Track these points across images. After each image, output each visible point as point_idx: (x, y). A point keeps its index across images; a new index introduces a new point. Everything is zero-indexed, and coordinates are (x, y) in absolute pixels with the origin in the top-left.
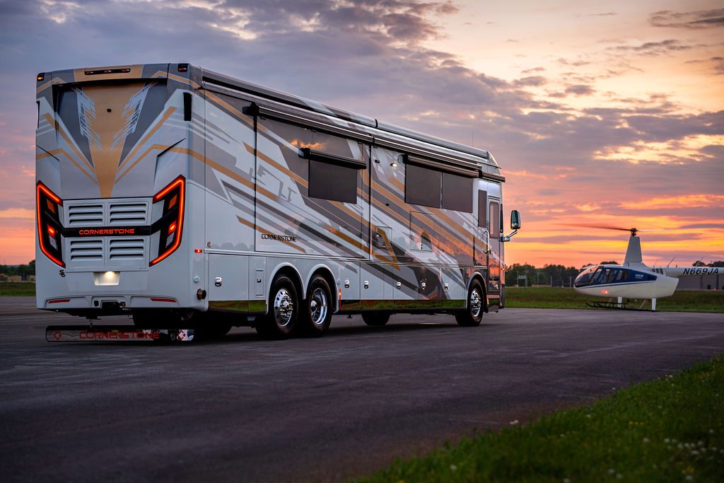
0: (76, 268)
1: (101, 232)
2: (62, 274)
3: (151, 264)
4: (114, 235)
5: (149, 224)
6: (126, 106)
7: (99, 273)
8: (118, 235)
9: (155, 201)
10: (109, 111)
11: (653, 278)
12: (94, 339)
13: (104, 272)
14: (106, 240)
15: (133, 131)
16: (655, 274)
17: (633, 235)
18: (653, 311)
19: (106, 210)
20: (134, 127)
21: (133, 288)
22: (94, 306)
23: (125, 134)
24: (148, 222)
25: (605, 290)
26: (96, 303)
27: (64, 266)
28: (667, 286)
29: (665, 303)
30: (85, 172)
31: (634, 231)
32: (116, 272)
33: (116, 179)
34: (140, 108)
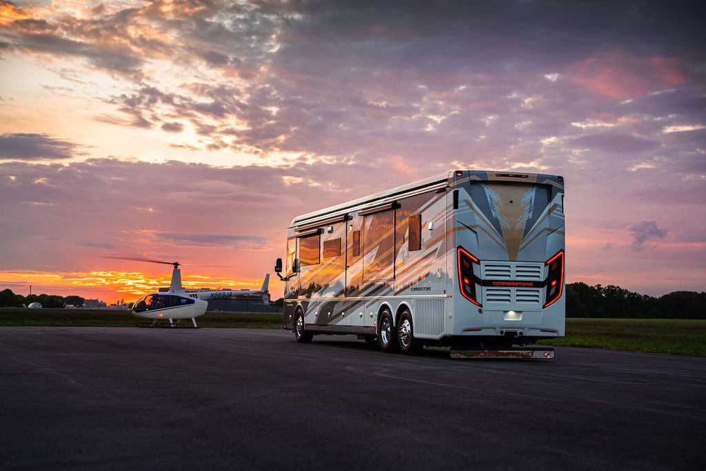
0: (491, 308)
1: (509, 284)
2: (480, 311)
3: (544, 307)
4: (519, 286)
5: (542, 280)
6: (523, 200)
7: (506, 312)
8: (522, 286)
9: (546, 265)
10: (511, 202)
11: (192, 302)
12: (485, 357)
13: (508, 312)
14: (513, 289)
15: (531, 217)
16: (192, 298)
17: (176, 267)
18: (196, 328)
19: (513, 269)
20: (531, 214)
21: (531, 323)
22: (499, 334)
23: (525, 219)
24: (542, 279)
25: (160, 314)
26: (502, 332)
27: (481, 306)
28: (200, 307)
29: (203, 320)
30: (496, 241)
31: (176, 265)
32: (516, 312)
33: (520, 248)
34: (533, 202)
